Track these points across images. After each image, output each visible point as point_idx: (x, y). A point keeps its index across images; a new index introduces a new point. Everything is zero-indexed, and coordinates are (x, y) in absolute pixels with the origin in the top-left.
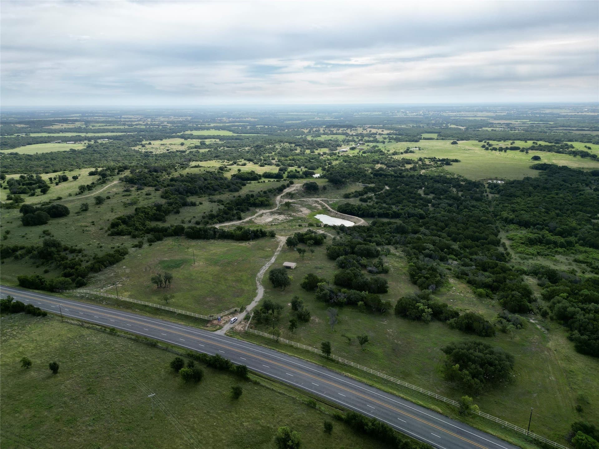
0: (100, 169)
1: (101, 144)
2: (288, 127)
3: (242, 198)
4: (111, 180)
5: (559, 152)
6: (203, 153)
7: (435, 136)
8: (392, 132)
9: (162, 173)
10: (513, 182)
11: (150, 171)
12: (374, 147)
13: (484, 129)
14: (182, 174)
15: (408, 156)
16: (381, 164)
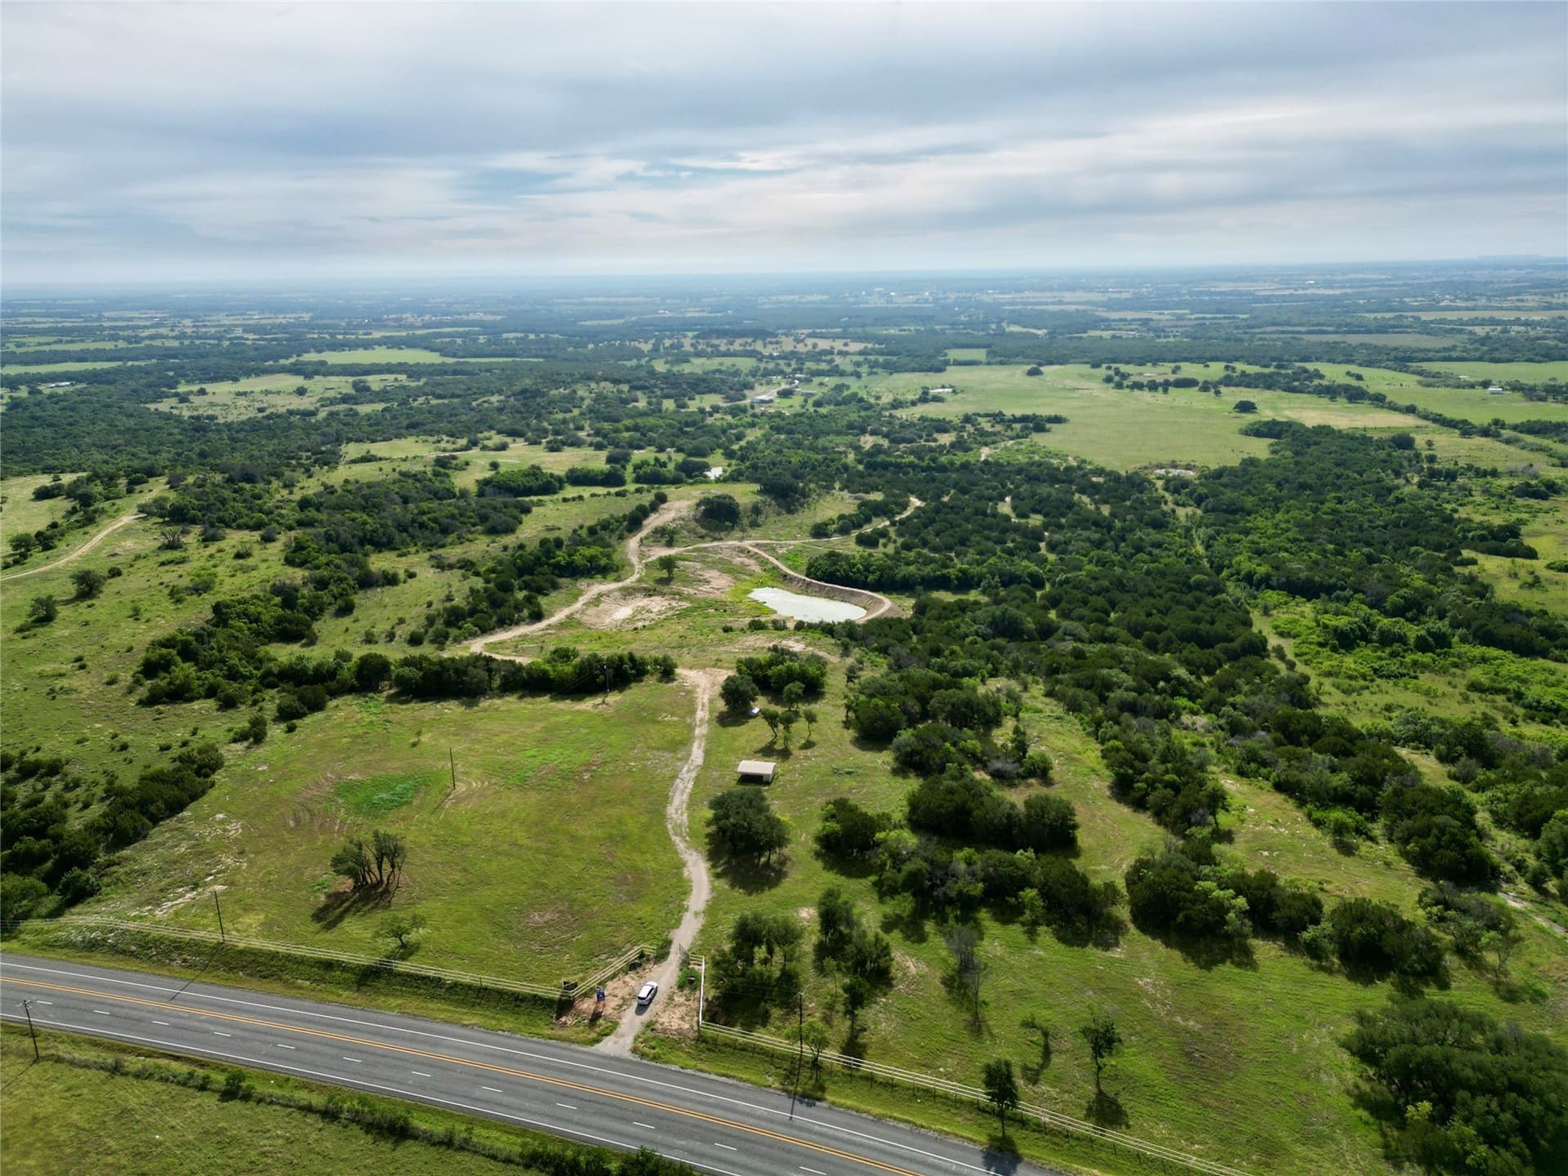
0: (67, 479)
1: (51, 396)
2: (593, 335)
3: (528, 549)
4: (111, 511)
5: (1293, 390)
6: (368, 417)
7: (980, 354)
8: (870, 346)
9: (270, 483)
10: (1219, 474)
11: (230, 480)
12: (839, 388)
13: (1092, 333)
14: (330, 483)
15: (931, 410)
16: (873, 433)
